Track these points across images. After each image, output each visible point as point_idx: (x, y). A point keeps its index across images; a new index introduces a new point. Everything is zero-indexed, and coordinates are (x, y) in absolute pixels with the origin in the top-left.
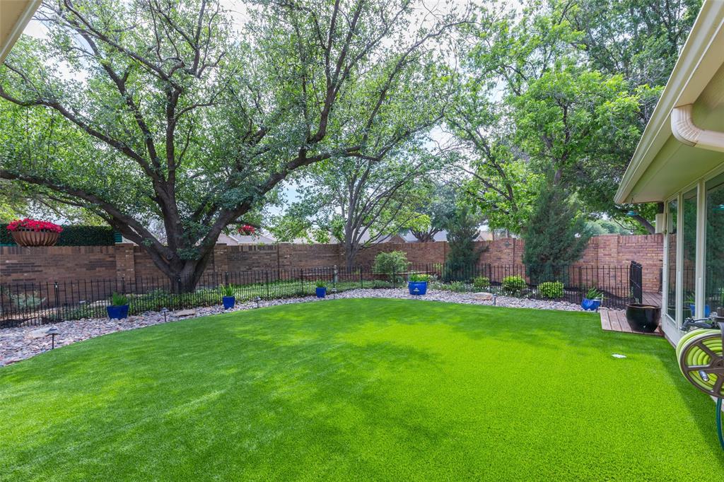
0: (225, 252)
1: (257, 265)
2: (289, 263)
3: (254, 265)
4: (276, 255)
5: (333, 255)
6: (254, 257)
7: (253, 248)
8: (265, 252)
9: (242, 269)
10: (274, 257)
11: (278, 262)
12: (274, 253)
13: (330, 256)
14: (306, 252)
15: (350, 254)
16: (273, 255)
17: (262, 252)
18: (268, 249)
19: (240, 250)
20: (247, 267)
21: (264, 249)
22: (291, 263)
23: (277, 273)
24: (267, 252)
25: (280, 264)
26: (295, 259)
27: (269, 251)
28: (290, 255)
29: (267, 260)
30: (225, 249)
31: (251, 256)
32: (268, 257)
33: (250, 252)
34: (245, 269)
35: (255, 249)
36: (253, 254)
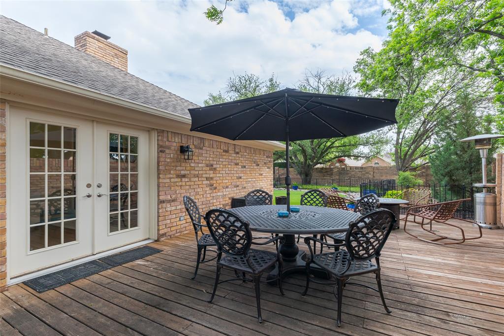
10: (364, 173)
28: (374, 172)
32: (360, 173)
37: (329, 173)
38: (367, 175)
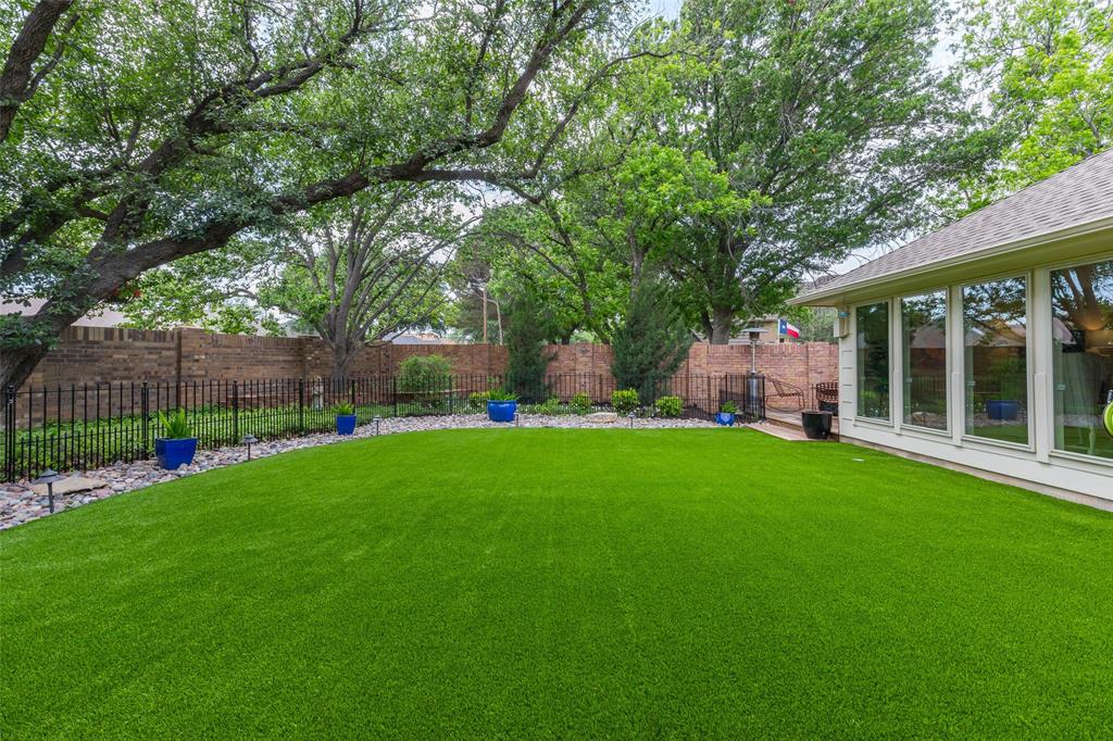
1: (123, 373)
2: (203, 373)
3: (116, 374)
4: (173, 353)
5: (291, 358)
6: (115, 356)
7: (117, 334)
8: (146, 344)
10: (168, 357)
11: (179, 369)
12: (169, 349)
13: (285, 361)
14: (239, 350)
15: (344, 357)
16: (165, 353)
17: (137, 344)
18: (155, 340)
21: (144, 338)
22: (207, 372)
23: (173, 392)
24: (152, 344)
25: (183, 372)
26: (217, 364)
27: (157, 345)
28: (206, 354)
29: (150, 363)
31: (110, 351)
32: (154, 357)
33: (109, 343)
35: (121, 338)
36: (116, 348)
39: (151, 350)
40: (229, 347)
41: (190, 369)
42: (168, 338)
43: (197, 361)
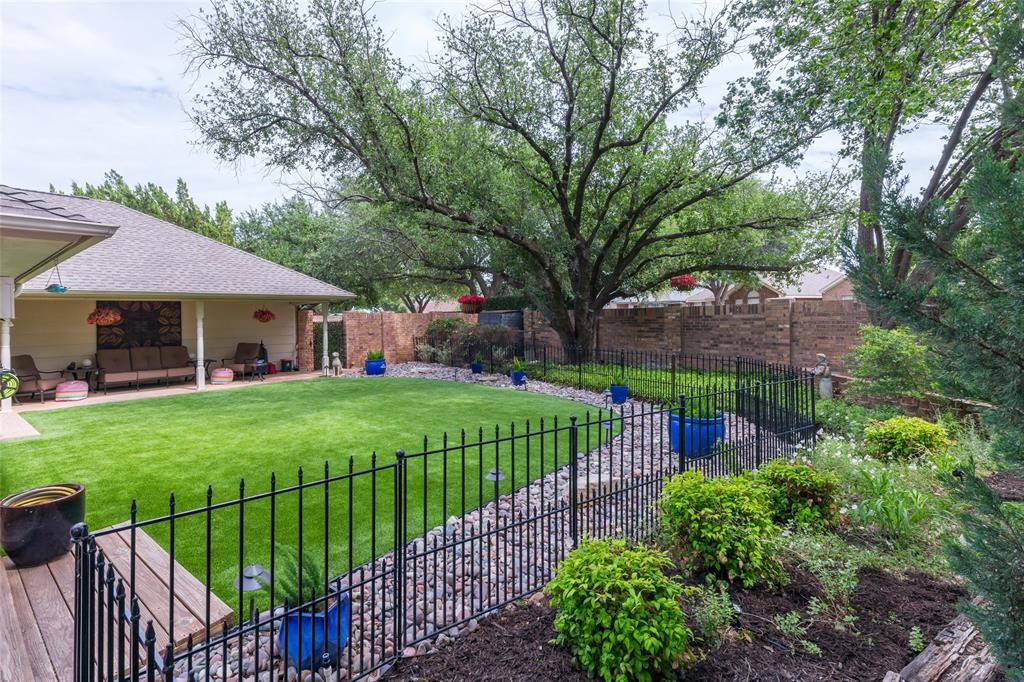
0: (677, 317)
1: (726, 339)
3: (723, 339)
4: (762, 323)
6: (721, 326)
8: (742, 316)
9: (703, 345)
10: (759, 326)
11: (766, 337)
12: (760, 319)
16: (757, 323)
17: (736, 316)
18: (749, 313)
19: (701, 314)
20: (712, 342)
21: (741, 312)
26: (809, 333)
27: (749, 316)
29: (745, 331)
30: (678, 311)
31: (718, 323)
32: (748, 326)
33: (717, 316)
34: (707, 345)
36: (722, 319)
37: (653, 326)
38: (770, 333)
39: (745, 321)
40: (825, 315)
41: (774, 337)
42: (759, 310)
43: (781, 330)
